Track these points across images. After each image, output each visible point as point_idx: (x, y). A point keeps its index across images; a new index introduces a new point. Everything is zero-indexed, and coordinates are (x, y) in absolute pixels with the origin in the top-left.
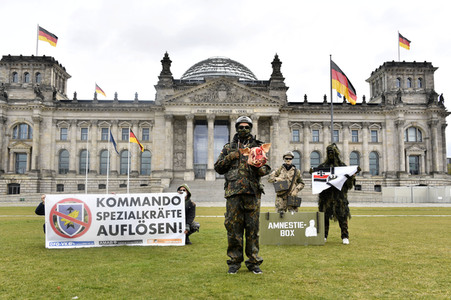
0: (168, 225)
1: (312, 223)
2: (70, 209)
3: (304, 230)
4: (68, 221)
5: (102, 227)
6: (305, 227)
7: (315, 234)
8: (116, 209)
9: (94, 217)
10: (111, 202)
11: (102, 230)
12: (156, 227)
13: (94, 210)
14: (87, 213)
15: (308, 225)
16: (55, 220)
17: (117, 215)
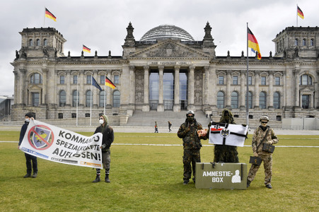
0: (92, 154)
1: (238, 172)
2: (42, 132)
4: (39, 138)
5: (57, 149)
8: (70, 141)
9: (55, 141)
10: (68, 136)
11: (56, 151)
12: (86, 154)
13: (57, 137)
16: (32, 134)
17: (69, 145)
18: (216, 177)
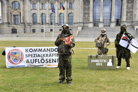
0: (53, 59)
2: (15, 53)
3: (106, 63)
4: (15, 58)
6: (107, 62)
7: (112, 65)
8: (33, 53)
9: (25, 56)
10: (31, 50)
11: (28, 61)
12: (48, 60)
13: (25, 53)
14: (22, 54)
15: (109, 61)
16: (10, 57)
17: (33, 55)
18: (98, 63)
